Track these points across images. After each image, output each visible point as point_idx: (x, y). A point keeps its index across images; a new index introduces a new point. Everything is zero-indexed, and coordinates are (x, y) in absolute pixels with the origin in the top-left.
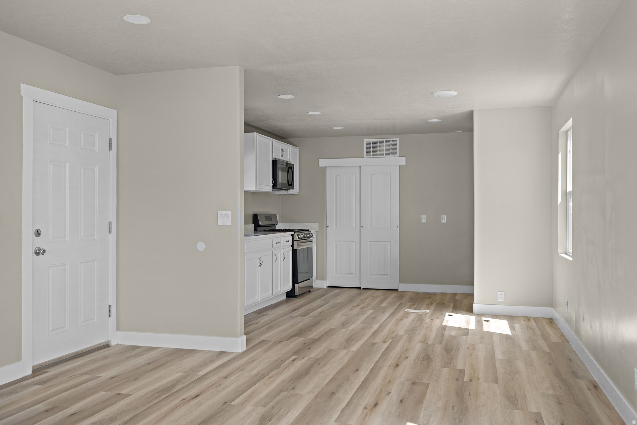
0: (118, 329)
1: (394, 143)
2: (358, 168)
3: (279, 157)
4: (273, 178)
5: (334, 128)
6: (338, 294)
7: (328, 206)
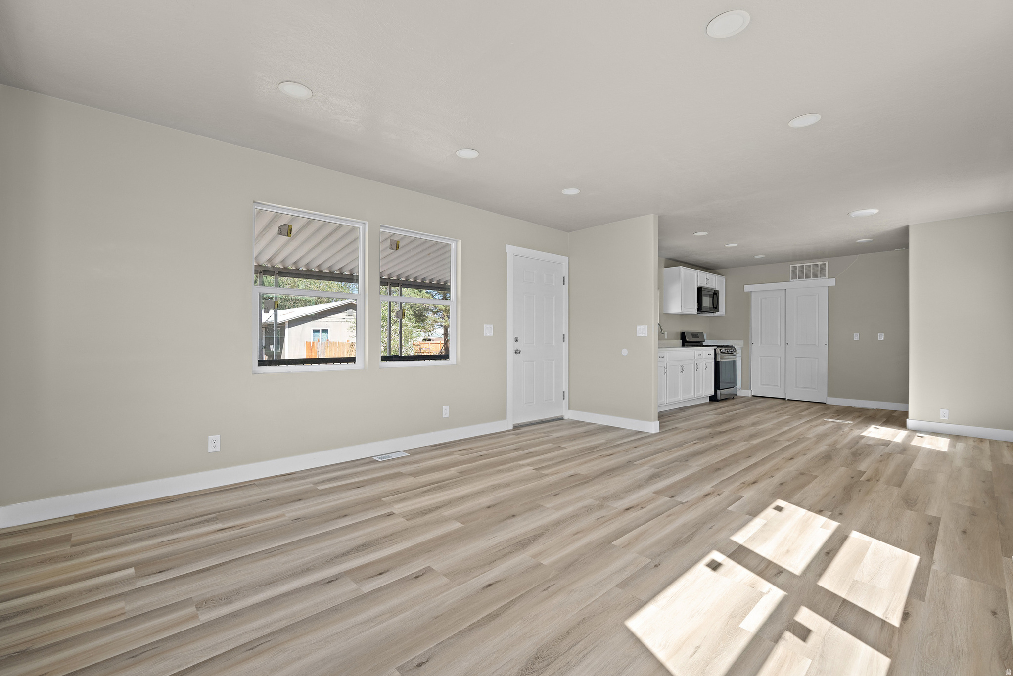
0: (569, 409)
1: (823, 266)
2: (784, 291)
3: (704, 284)
4: (698, 302)
5: (755, 257)
6: (760, 402)
7: (753, 325)
